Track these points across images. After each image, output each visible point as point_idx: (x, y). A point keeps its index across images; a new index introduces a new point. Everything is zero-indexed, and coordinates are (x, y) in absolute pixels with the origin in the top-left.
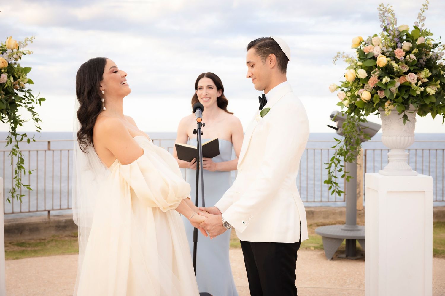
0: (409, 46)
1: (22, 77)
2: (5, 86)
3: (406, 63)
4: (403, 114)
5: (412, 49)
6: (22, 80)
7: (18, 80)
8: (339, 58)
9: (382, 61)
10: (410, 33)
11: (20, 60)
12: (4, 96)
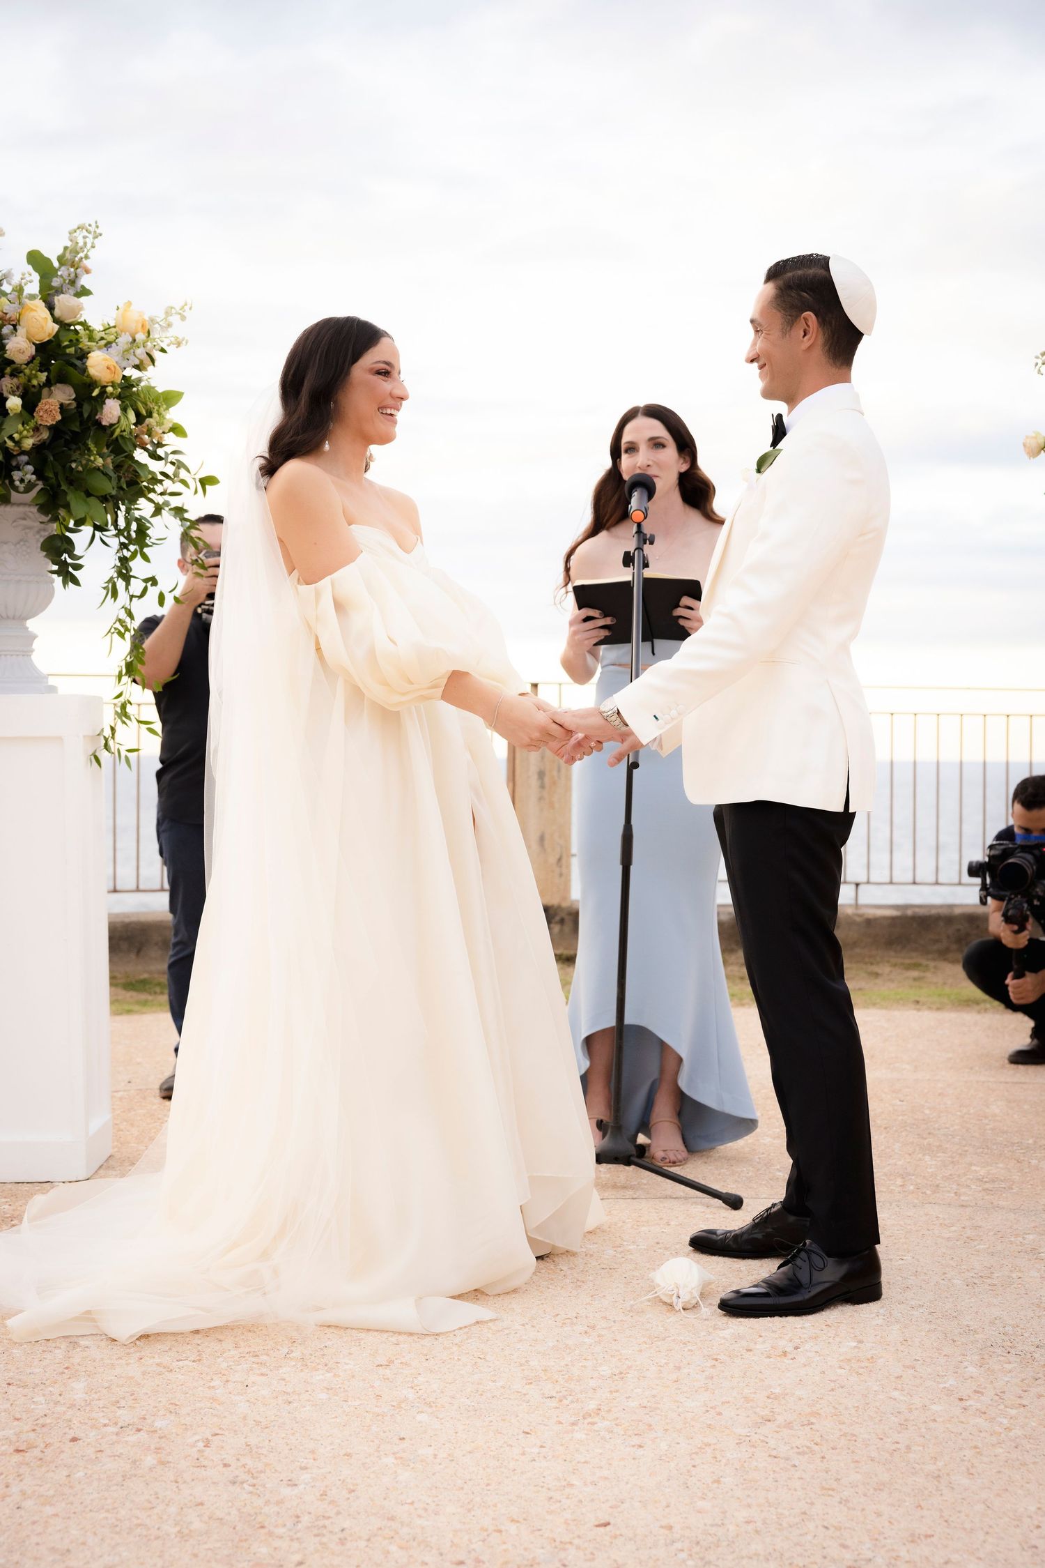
1: (159, 414)
2: (114, 430)
6: (157, 423)
7: (148, 421)
11: (150, 368)
12: (109, 460)
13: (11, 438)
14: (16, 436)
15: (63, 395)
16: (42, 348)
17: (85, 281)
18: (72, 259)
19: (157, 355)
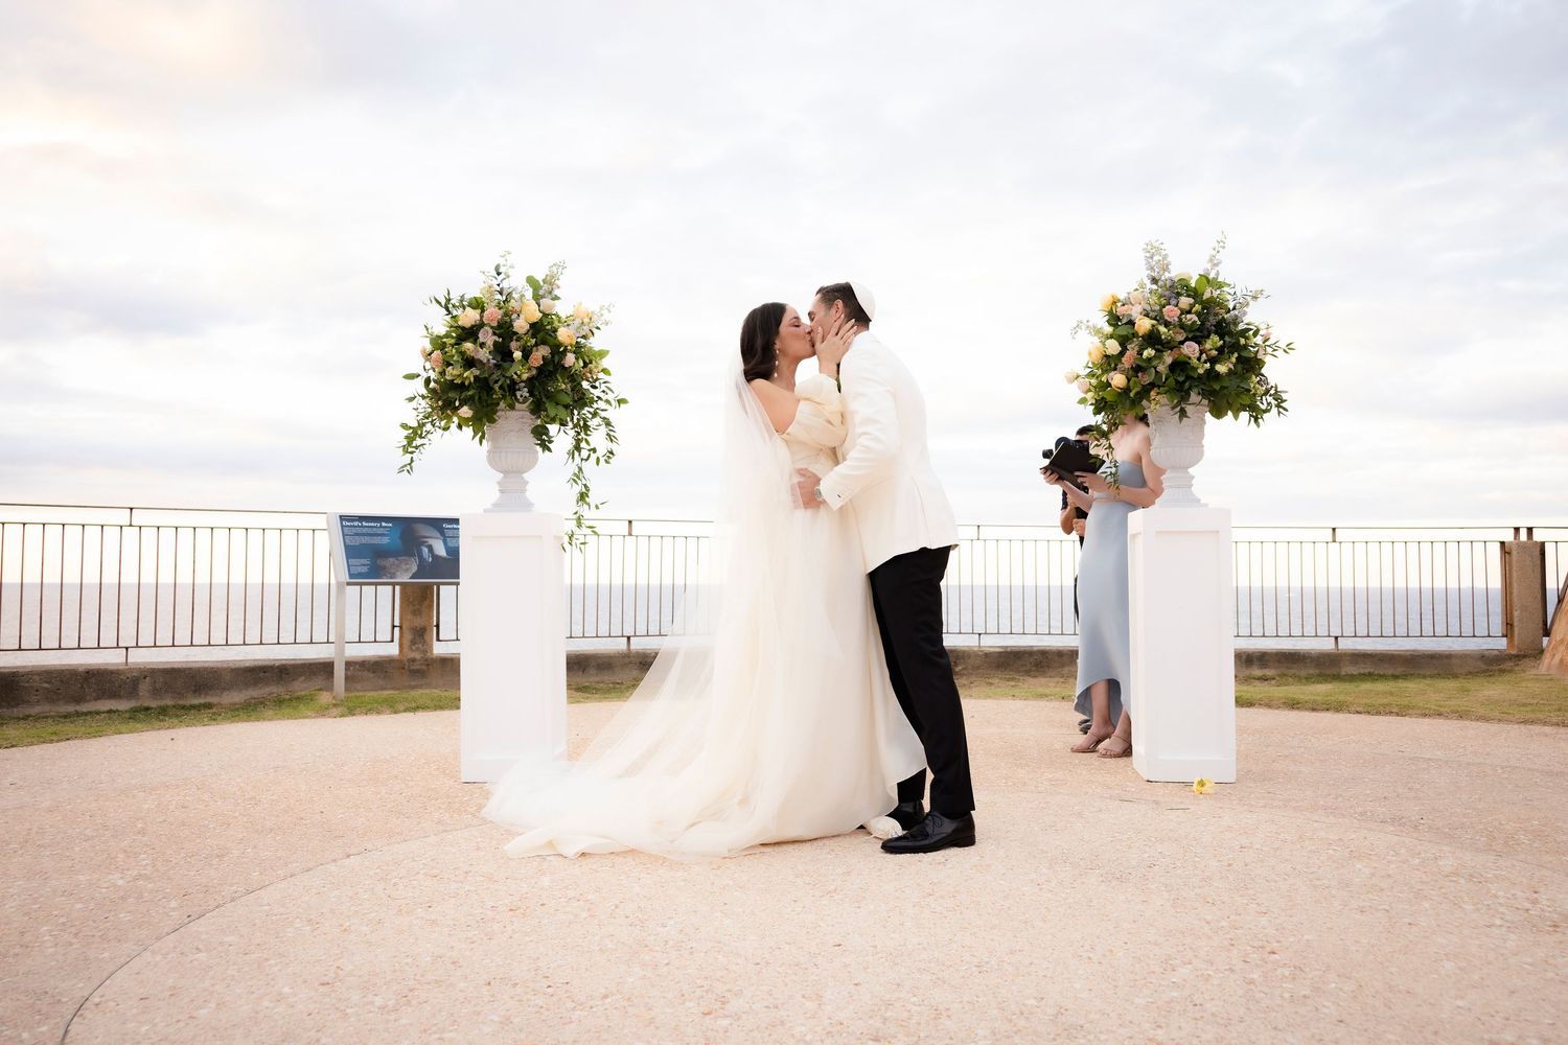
0: (1188, 302)
1: (596, 362)
2: (571, 372)
3: (1182, 326)
4: (1178, 409)
5: (1192, 306)
6: (595, 367)
7: (590, 366)
8: (1081, 329)
9: (1144, 325)
10: (1193, 285)
11: (592, 338)
12: (569, 386)
13: (516, 373)
14: (519, 372)
15: (543, 351)
16: (533, 326)
17: (556, 292)
18: (551, 281)
19: (595, 331)
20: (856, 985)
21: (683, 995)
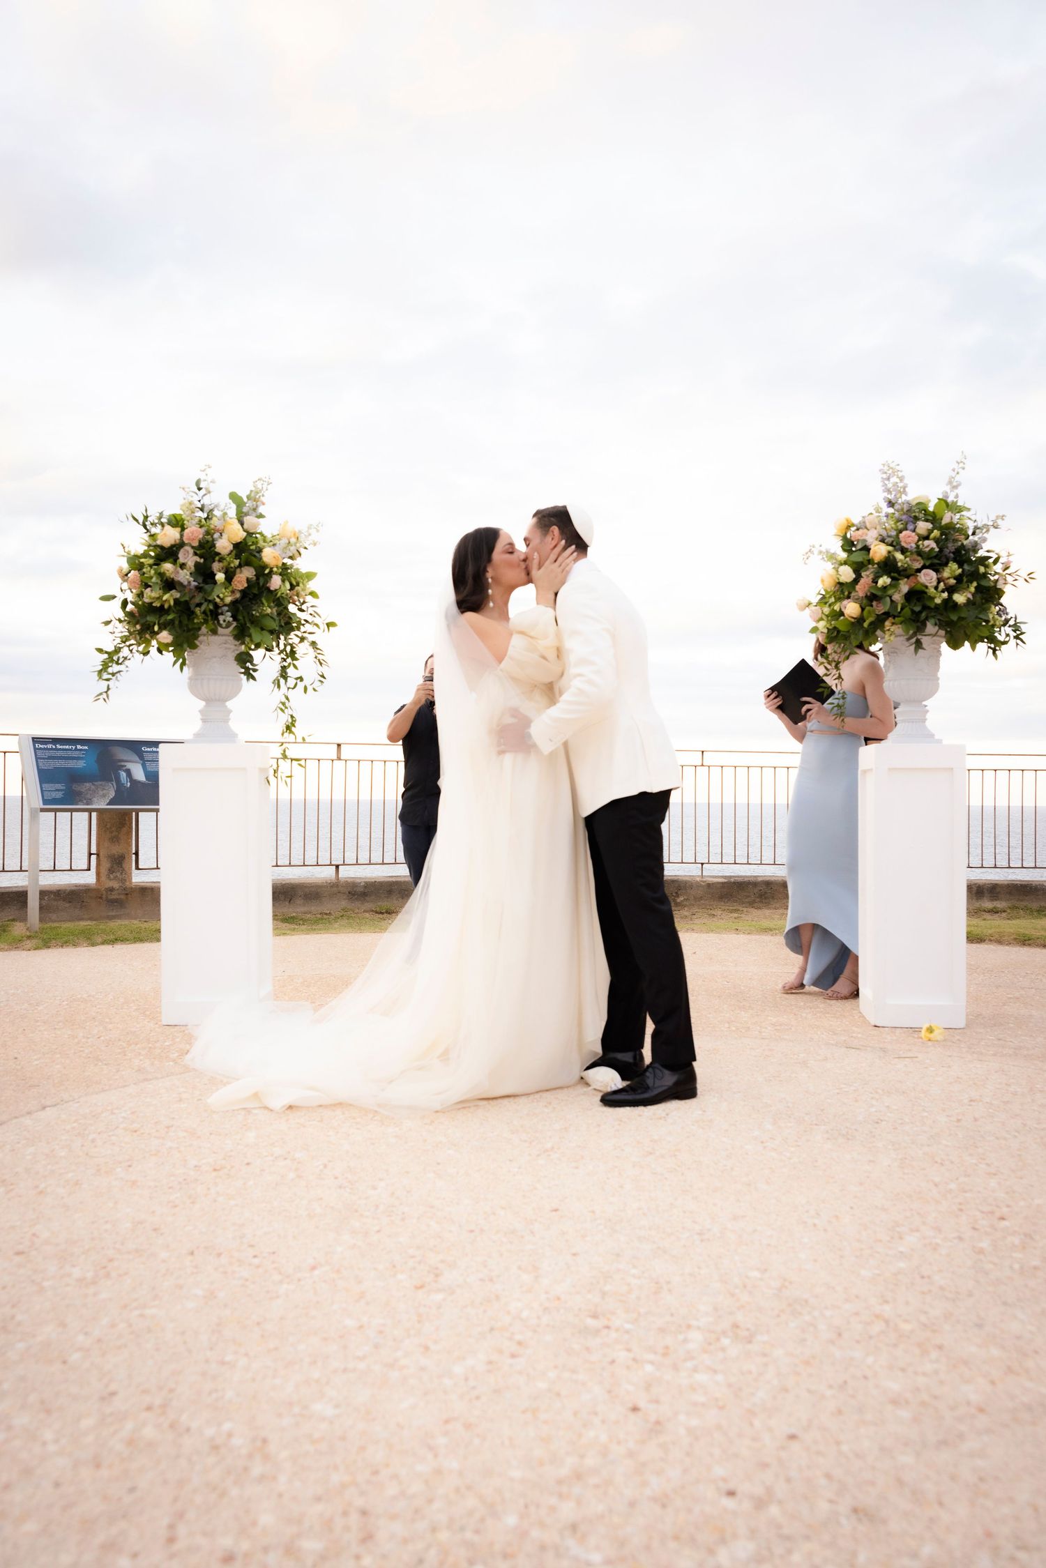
0: (926, 527)
1: (303, 584)
2: (276, 594)
3: (919, 553)
4: (914, 640)
5: (931, 531)
6: (302, 589)
7: (297, 588)
8: (813, 554)
9: (880, 551)
10: (931, 509)
11: (299, 559)
12: (274, 610)
13: (218, 596)
14: (221, 596)
15: (248, 573)
16: (237, 546)
17: (261, 510)
18: (255, 497)
19: (302, 551)
20: (574, 1255)
21: (394, 1266)
